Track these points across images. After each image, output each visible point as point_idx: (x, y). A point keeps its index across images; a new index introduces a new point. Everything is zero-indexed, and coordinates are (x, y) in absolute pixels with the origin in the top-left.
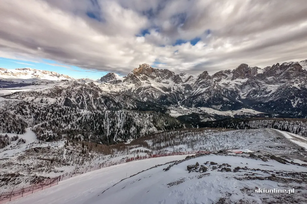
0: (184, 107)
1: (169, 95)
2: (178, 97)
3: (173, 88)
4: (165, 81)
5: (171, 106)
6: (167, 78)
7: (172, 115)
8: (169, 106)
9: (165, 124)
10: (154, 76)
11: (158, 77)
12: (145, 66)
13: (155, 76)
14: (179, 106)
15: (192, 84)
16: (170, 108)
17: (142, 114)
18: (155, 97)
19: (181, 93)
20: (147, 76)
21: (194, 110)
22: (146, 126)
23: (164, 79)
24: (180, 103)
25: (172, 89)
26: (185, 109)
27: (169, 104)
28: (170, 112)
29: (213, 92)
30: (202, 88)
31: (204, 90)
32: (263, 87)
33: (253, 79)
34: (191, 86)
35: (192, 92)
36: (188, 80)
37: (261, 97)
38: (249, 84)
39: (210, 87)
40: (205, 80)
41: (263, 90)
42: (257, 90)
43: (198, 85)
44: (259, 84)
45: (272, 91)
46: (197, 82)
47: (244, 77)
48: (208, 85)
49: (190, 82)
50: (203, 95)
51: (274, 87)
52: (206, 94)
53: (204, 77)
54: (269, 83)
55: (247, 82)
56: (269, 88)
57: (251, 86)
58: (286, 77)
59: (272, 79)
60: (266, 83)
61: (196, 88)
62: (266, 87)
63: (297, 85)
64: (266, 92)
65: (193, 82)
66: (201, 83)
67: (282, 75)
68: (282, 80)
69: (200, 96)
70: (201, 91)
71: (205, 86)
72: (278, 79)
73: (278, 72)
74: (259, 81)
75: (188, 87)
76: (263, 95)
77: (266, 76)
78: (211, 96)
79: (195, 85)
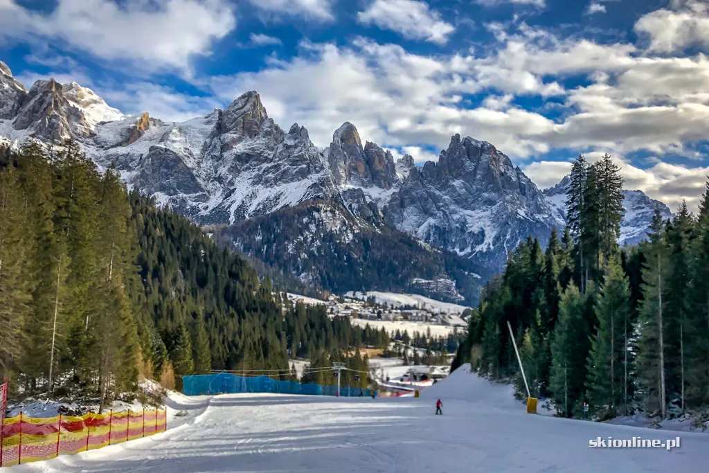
29: (350, 206)
30: (271, 185)
31: (293, 193)
32: (456, 217)
33: (419, 183)
34: (190, 165)
35: (206, 208)
36: (136, 135)
37: (472, 253)
38: (413, 202)
39: (319, 175)
40: (258, 143)
41: (460, 227)
42: (445, 228)
43: (231, 167)
44: (441, 204)
45: (486, 233)
46: (212, 150)
47: (368, 181)
48: (304, 166)
49: (173, 141)
50: (316, 215)
51: (480, 218)
52: (329, 209)
53: (255, 127)
54: (462, 202)
55: (405, 192)
56: (469, 220)
57: (419, 209)
58: (490, 183)
59: (464, 190)
60: (455, 200)
61: (218, 185)
62: (462, 216)
63: (522, 212)
64: (474, 234)
65: (188, 146)
66: (243, 159)
67: (478, 177)
68: (486, 195)
69: (305, 220)
70: (277, 198)
71: (288, 169)
72: (477, 190)
73: (468, 163)
74: (437, 193)
75: (166, 170)
76: (472, 249)
77: (447, 172)
78: (357, 224)
79: (207, 164)
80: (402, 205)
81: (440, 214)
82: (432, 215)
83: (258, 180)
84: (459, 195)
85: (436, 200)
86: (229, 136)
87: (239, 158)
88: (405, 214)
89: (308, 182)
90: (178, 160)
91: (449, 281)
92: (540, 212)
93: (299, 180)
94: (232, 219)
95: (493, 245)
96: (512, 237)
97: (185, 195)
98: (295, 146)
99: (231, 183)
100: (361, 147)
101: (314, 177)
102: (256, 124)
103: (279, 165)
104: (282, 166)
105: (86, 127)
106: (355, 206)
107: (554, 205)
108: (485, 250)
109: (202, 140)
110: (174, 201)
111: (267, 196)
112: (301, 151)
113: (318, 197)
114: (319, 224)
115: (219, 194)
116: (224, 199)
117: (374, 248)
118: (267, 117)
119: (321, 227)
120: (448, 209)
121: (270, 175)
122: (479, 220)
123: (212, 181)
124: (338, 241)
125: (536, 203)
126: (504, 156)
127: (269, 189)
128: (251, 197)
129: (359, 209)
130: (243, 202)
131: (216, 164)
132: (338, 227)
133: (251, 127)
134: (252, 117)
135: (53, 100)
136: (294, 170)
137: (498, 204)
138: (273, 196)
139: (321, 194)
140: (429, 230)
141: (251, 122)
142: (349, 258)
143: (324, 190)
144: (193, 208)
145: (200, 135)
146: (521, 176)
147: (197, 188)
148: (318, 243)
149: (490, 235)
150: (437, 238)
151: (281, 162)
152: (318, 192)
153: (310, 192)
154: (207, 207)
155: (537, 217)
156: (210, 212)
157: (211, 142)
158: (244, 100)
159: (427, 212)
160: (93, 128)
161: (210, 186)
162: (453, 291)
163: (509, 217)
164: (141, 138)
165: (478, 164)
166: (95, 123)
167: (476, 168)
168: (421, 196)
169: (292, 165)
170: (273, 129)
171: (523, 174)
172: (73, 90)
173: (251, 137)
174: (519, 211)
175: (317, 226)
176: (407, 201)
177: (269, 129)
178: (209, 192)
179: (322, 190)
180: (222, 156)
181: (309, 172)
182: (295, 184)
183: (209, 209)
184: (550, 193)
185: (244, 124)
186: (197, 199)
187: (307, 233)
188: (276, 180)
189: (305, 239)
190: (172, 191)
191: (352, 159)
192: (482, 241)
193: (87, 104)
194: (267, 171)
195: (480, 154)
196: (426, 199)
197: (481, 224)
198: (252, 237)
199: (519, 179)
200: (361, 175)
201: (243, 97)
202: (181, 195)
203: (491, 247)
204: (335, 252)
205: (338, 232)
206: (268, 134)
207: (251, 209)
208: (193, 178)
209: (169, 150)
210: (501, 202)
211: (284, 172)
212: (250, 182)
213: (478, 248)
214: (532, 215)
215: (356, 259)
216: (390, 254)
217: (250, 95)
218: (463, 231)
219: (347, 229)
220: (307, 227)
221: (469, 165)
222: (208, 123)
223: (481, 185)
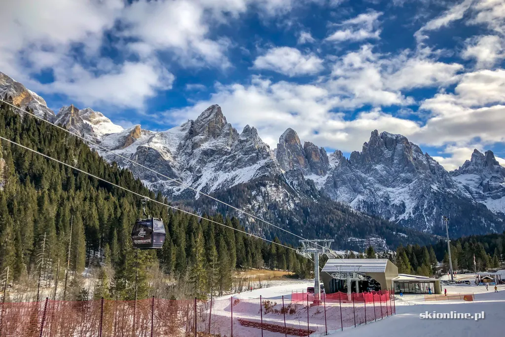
29: (292, 183)
30: (229, 170)
31: (245, 175)
32: (380, 193)
33: (348, 168)
34: (167, 159)
36: (130, 141)
37: (396, 221)
38: (344, 183)
39: (266, 161)
40: (220, 142)
41: (384, 201)
42: (372, 203)
43: (199, 159)
44: (367, 184)
45: (406, 205)
46: (185, 149)
47: (308, 170)
48: (254, 154)
49: (155, 143)
50: (263, 189)
51: (400, 193)
52: (273, 184)
53: (217, 130)
54: (384, 182)
55: (337, 176)
56: (391, 195)
57: (350, 188)
58: (405, 166)
59: (385, 172)
60: (377, 180)
61: (189, 173)
62: (385, 192)
63: (435, 187)
64: (396, 206)
65: (167, 146)
66: (208, 153)
67: (395, 161)
68: (403, 175)
69: (254, 193)
70: (233, 179)
71: (242, 158)
72: (396, 172)
73: (386, 152)
74: (363, 175)
75: (149, 163)
76: (396, 218)
77: (370, 159)
78: (297, 196)
79: (182, 159)
80: (335, 186)
81: (367, 191)
82: (360, 193)
83: (220, 168)
84: (381, 176)
85: (362, 181)
86: (197, 138)
87: (205, 153)
88: (338, 192)
89: (257, 166)
90: (158, 155)
91: (380, 240)
92: (449, 186)
93: (251, 165)
94: (197, 197)
95: (414, 214)
96: (429, 207)
97: (163, 182)
98: (247, 141)
99: (199, 171)
100: (301, 146)
101: (262, 162)
102: (219, 128)
103: (235, 155)
104: (237, 156)
105: (94, 137)
106: (295, 182)
107: (460, 183)
108: (407, 219)
109: (178, 142)
110: (155, 186)
111: (225, 179)
112: (251, 144)
113: (265, 176)
114: (266, 196)
115: (189, 179)
116: (193, 183)
117: (312, 213)
118: (226, 123)
119: (267, 198)
120: (373, 188)
121: (228, 163)
122: (399, 194)
123: (185, 171)
124: (281, 209)
125: (445, 180)
126: (415, 146)
127: (227, 173)
128: (214, 180)
129: (299, 185)
130: (207, 184)
131: (188, 158)
132: (282, 198)
133: (215, 130)
134: (215, 123)
135: (71, 118)
136: (246, 158)
137: (414, 182)
138: (230, 178)
139: (267, 174)
140: (359, 205)
141: (214, 127)
142: (291, 221)
143: (269, 170)
144: (169, 191)
145: (177, 139)
146: (430, 160)
147: (173, 175)
148: (264, 210)
149: (410, 206)
150: (366, 210)
151: (236, 153)
152: (264, 173)
153: (258, 173)
154: (180, 190)
155: (448, 191)
156: (181, 193)
157: (185, 143)
158: (209, 111)
159: (356, 191)
160: (99, 138)
161: (183, 175)
162: (384, 248)
163: (424, 191)
164: (134, 143)
165: (394, 152)
166: (101, 135)
167: (393, 155)
168: (350, 178)
169: (245, 154)
170: (232, 131)
171: (432, 159)
172: (88, 113)
173: (214, 138)
174: (432, 186)
175: (264, 197)
176: (339, 183)
177: (228, 132)
178: (181, 178)
179: (268, 170)
180: (192, 152)
181: (258, 159)
182: (248, 168)
183: (181, 191)
184: (455, 173)
185: (209, 128)
186: (173, 184)
187: (255, 202)
188: (233, 167)
189: (253, 208)
190: (153, 179)
191: (294, 155)
192: (404, 211)
193: (97, 122)
194: (226, 160)
195: (395, 145)
196: (354, 181)
197: (401, 198)
198: (209, 206)
199: (429, 162)
200: (302, 166)
201: (209, 109)
202: (160, 181)
203: (412, 215)
204: (279, 217)
205: (282, 202)
206: (227, 134)
207: (213, 189)
208: (169, 167)
209: (151, 148)
210: (417, 180)
211: (239, 160)
212: (213, 170)
213: (401, 217)
214: (443, 188)
215: (297, 223)
216: (326, 218)
217: (213, 107)
218: (387, 204)
219: (289, 200)
220: (255, 198)
221: (387, 153)
222: (183, 130)
223: (399, 168)
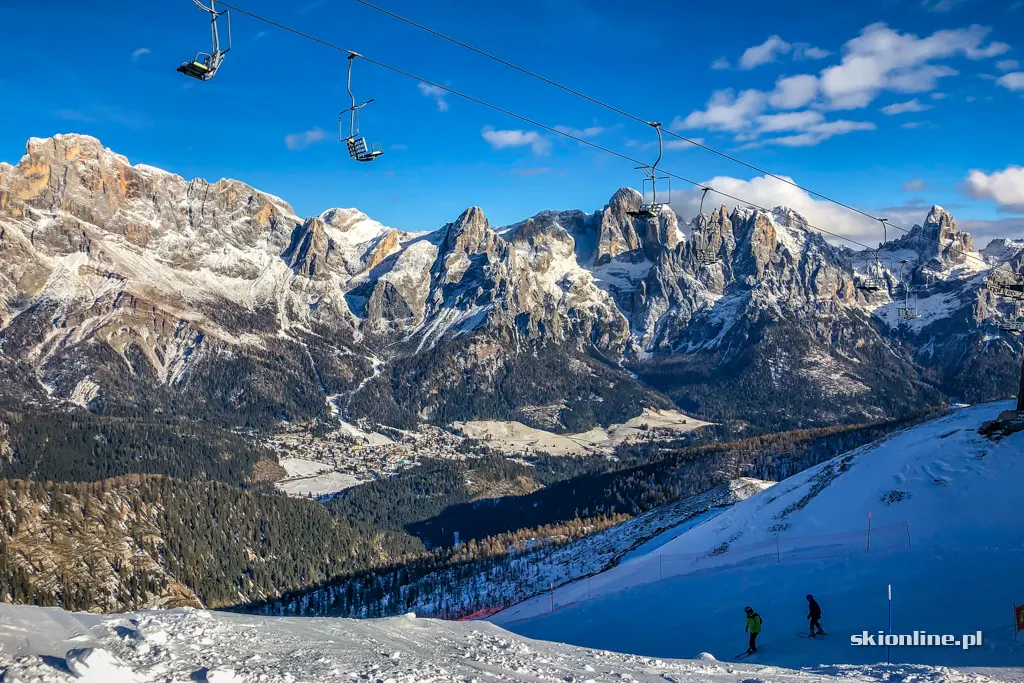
0: (368, 431)
1: (261, 354)
2: (324, 365)
3: (289, 305)
4: (230, 256)
5: (282, 430)
6: (247, 238)
7: (292, 489)
8: (269, 430)
9: (252, 556)
10: (145, 221)
11: (179, 227)
12: (76, 151)
13: (156, 224)
14: (337, 426)
15: (408, 280)
16: (273, 443)
17: (76, 507)
18: (162, 373)
19: (344, 338)
20: (87, 224)
21: (427, 444)
22: (113, 583)
23: (220, 244)
24: (339, 403)
25: (282, 315)
26: (378, 440)
27: (266, 414)
28: (283, 472)
30: (466, 308)
31: (476, 318)
32: (701, 305)
34: (404, 294)
35: (410, 333)
36: (379, 257)
37: (699, 349)
38: (658, 289)
39: (498, 301)
40: (473, 259)
44: (688, 290)
45: (724, 325)
46: (434, 271)
47: (639, 255)
48: (492, 290)
50: (471, 348)
51: (728, 305)
52: (485, 341)
53: (472, 243)
57: (663, 297)
59: (719, 272)
60: (705, 284)
69: (459, 353)
70: (462, 324)
74: (686, 277)
75: (386, 300)
76: (704, 343)
81: (683, 303)
82: (676, 304)
84: (711, 279)
85: (684, 286)
94: (421, 346)
95: (722, 341)
97: (399, 320)
99: (441, 303)
102: (474, 241)
103: (476, 288)
105: (340, 256)
108: (710, 348)
109: (426, 260)
110: (391, 326)
111: (457, 321)
114: (471, 356)
116: (428, 322)
120: (695, 296)
121: (468, 298)
122: (725, 308)
127: (464, 311)
128: (446, 321)
130: (438, 327)
132: (491, 356)
134: (471, 234)
136: (485, 293)
139: (486, 325)
141: (468, 238)
145: (425, 255)
152: (486, 322)
154: (412, 332)
156: (410, 338)
161: (423, 309)
166: (350, 248)
168: (667, 283)
170: (490, 242)
172: (336, 217)
173: (467, 254)
175: (467, 359)
176: (652, 289)
178: (420, 315)
180: (440, 276)
183: (412, 335)
185: (462, 240)
186: (409, 323)
190: (390, 317)
193: (348, 227)
194: (468, 293)
196: (672, 287)
197: (725, 313)
203: (719, 343)
206: (483, 247)
207: (440, 335)
208: (405, 305)
209: (388, 282)
213: (707, 344)
218: (702, 322)
219: (498, 357)
220: (454, 362)
222: (439, 239)
223: (741, 266)
